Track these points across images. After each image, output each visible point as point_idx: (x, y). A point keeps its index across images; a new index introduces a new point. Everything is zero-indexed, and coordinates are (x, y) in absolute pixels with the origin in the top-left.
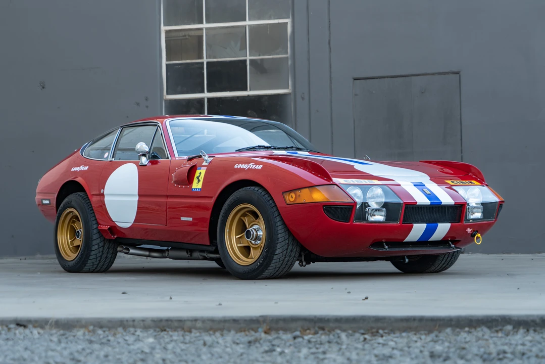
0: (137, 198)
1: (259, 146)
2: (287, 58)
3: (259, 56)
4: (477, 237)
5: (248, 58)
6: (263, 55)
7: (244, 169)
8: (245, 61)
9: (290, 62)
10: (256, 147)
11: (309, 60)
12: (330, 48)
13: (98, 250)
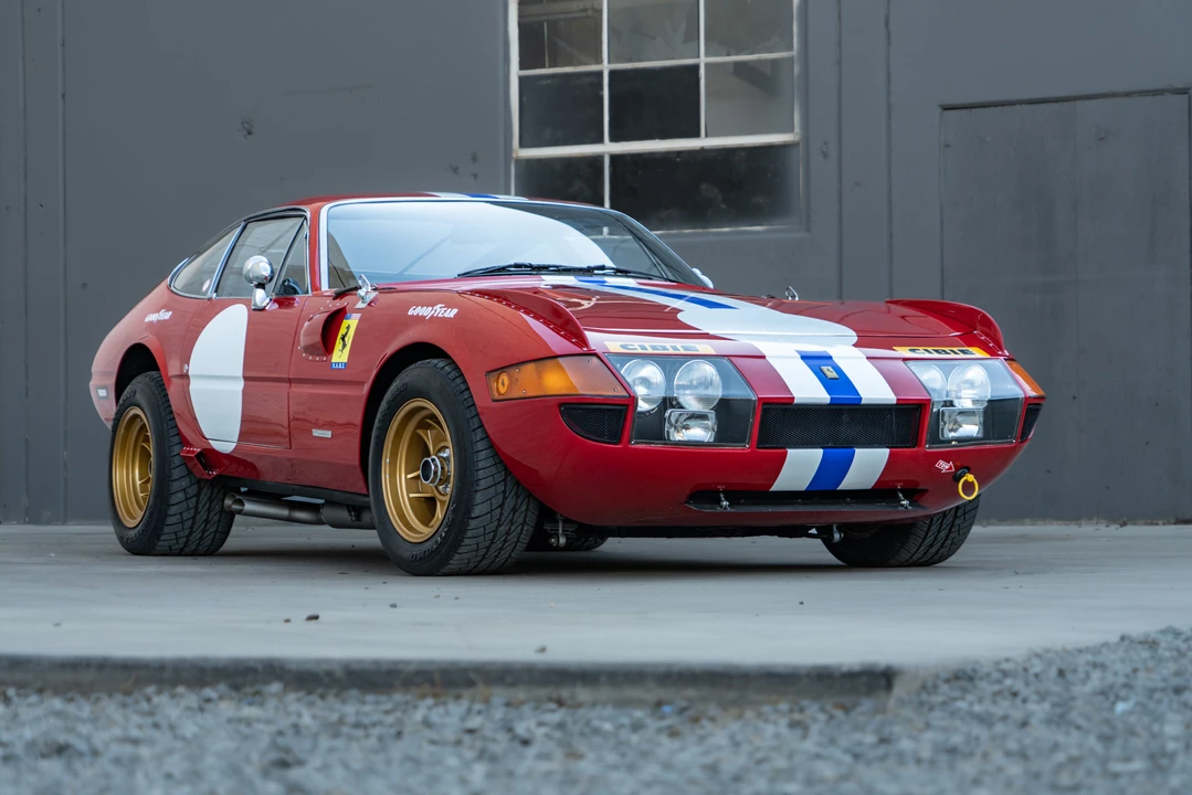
0: (240, 385)
1: (516, 266)
2: (791, 59)
3: (728, 55)
4: (966, 481)
5: (703, 60)
6: (738, 54)
7: (423, 317)
8: (696, 68)
9: (796, 69)
10: (510, 266)
11: (839, 62)
12: (889, 35)
13: (184, 504)
